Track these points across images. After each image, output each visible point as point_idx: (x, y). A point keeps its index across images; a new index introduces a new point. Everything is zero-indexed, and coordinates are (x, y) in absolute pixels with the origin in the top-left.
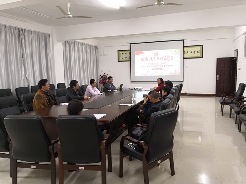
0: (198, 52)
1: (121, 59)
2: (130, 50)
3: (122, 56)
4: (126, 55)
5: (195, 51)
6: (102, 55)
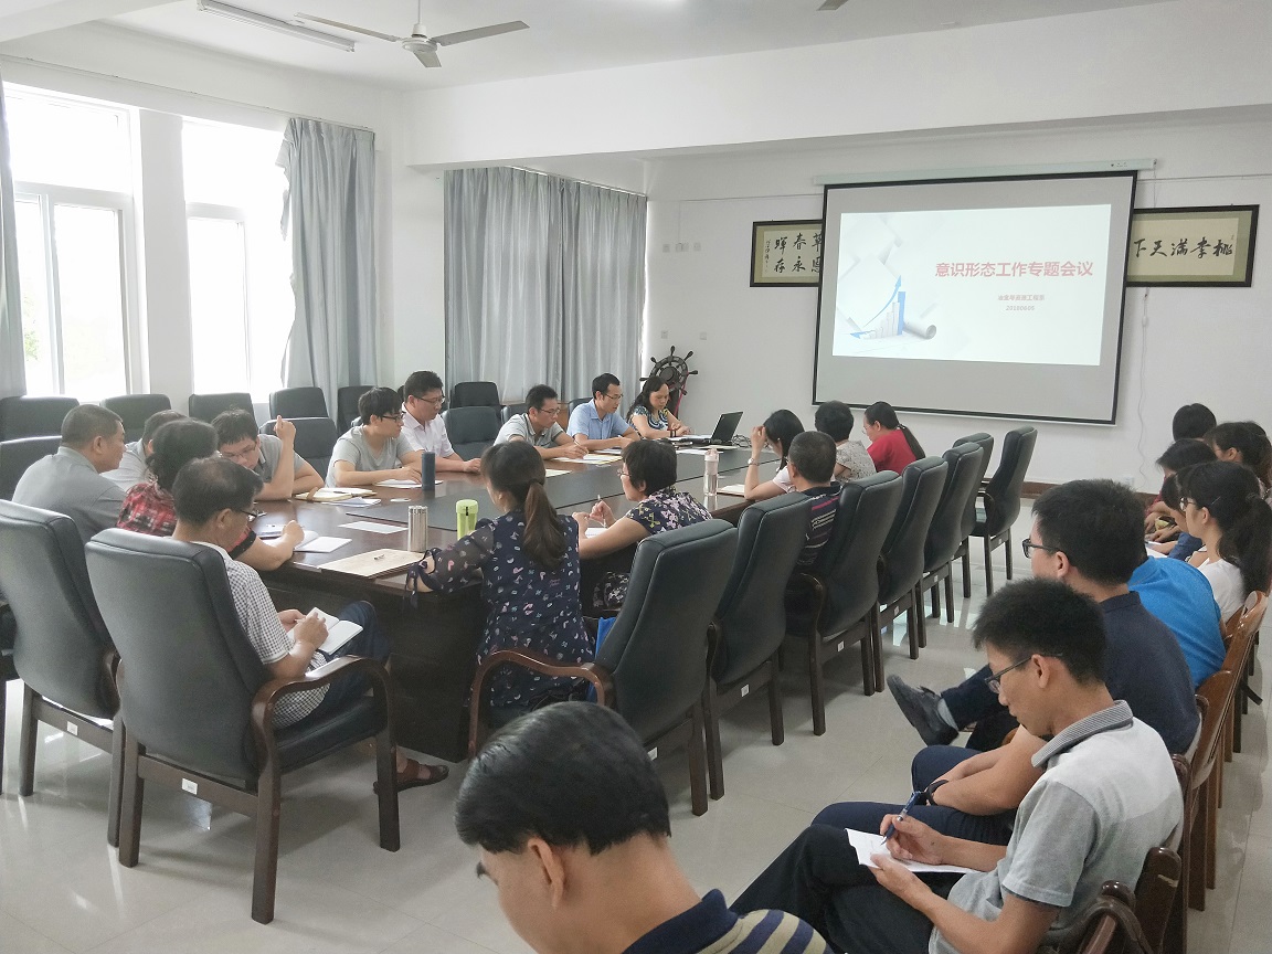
0: (1221, 248)
1: (767, 272)
2: (823, 222)
3: (776, 254)
4: (799, 252)
5: (1203, 243)
6: (671, 249)
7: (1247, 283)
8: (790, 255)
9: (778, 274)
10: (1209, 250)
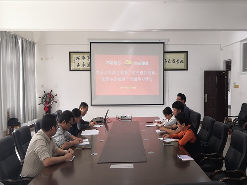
0: (181, 61)
1: (74, 67)
2: (90, 52)
3: (77, 62)
4: (83, 61)
5: (178, 60)
6: (44, 59)
7: (187, 70)
8: (81, 61)
9: (78, 67)
10: (179, 62)
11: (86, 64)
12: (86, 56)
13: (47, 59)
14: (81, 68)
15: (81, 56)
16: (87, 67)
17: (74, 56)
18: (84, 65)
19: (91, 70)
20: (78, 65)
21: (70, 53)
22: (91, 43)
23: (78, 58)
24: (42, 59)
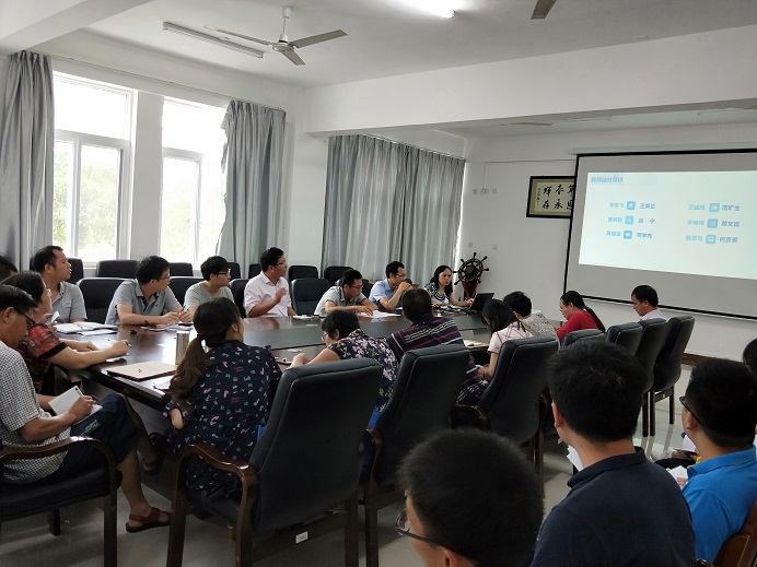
1: (538, 208)
2: (575, 178)
3: (544, 197)
4: (559, 196)
6: (478, 192)
8: (553, 198)
9: (545, 210)
11: (564, 203)
12: (566, 185)
13: (485, 191)
14: (552, 210)
15: (554, 185)
16: (565, 210)
17: (541, 185)
18: (558, 204)
19: (571, 217)
20: (546, 205)
21: (532, 178)
22: (579, 156)
23: (548, 190)
24: (475, 192)
